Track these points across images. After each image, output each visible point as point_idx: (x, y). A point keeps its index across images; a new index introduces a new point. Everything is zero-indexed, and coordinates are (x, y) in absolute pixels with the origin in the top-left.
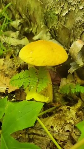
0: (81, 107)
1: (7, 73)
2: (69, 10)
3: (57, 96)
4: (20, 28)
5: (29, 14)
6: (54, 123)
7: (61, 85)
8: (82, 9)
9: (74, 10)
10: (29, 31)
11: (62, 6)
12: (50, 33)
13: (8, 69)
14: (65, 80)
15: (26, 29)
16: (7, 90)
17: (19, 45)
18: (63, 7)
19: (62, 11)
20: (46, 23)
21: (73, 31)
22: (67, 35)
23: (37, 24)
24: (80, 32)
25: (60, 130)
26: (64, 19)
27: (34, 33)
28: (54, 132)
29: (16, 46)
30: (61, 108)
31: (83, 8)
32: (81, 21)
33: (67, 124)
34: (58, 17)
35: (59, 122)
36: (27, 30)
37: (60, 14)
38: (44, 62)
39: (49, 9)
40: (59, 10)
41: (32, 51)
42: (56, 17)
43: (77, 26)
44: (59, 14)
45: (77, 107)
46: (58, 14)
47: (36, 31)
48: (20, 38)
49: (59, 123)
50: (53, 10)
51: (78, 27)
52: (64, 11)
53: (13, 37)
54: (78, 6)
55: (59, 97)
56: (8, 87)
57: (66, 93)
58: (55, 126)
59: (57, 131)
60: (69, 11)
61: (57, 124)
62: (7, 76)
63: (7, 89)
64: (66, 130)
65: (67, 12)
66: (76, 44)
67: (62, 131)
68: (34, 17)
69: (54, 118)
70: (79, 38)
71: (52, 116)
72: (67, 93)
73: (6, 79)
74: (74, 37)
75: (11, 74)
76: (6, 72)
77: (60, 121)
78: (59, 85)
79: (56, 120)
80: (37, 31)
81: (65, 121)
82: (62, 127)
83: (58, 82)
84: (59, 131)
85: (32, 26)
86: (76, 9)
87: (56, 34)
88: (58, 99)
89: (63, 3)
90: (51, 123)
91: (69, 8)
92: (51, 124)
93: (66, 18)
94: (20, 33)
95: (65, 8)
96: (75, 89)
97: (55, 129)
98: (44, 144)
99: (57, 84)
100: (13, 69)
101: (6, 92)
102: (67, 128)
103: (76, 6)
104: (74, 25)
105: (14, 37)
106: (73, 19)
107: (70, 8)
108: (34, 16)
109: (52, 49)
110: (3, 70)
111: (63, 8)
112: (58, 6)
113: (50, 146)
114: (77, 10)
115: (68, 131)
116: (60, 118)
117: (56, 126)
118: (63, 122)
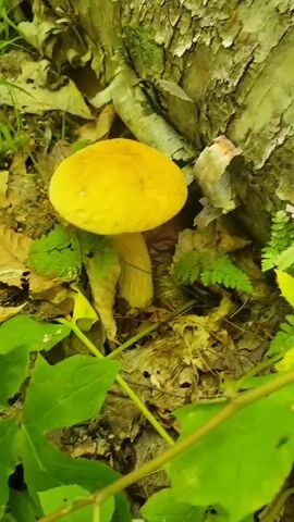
0: (227, 317)
1: (21, 218)
2: (195, 40)
3: (165, 287)
4: (50, 48)
5: (77, 13)
6: (151, 364)
7: (177, 252)
8: (230, 48)
9: (208, 43)
10: (80, 61)
11: (173, 24)
12: (144, 91)
13: (24, 207)
14: (189, 236)
15: (71, 54)
16: (27, 278)
17: (51, 111)
18: (176, 25)
19: (173, 38)
20: (130, 57)
21: (208, 106)
22: (191, 112)
23: (104, 50)
24: (225, 115)
25: (166, 381)
26: (180, 63)
27: (98, 73)
28: (151, 389)
29: (41, 113)
30: (171, 324)
31: (233, 45)
32: (227, 83)
33: (185, 366)
34: (165, 52)
35: (166, 360)
36: (73, 59)
37: (170, 46)
38: (116, 224)
39: (134, 20)
40: (165, 34)
41: (83, 190)
42: (158, 52)
43: (218, 96)
44: (166, 46)
45: (217, 318)
46: (164, 44)
47: (102, 69)
48: (52, 83)
49: (166, 365)
50: (146, 27)
51: (219, 99)
52: (181, 42)
53: (30, 81)
54: (218, 34)
55: (170, 288)
56: (27, 270)
57: (189, 279)
58: (155, 371)
59: (158, 386)
60: (194, 44)
61: (161, 366)
62: (20, 230)
63: (25, 274)
64: (181, 382)
65: (189, 46)
66: (213, 155)
67: (173, 385)
68: (93, 27)
69: (152, 353)
70: (223, 130)
71: (147, 347)
72: (193, 280)
73: (19, 241)
74: (211, 125)
75: (33, 223)
76: (18, 215)
77: (169, 359)
78: (172, 251)
79: (159, 357)
80: (105, 68)
81: (181, 360)
82: (173, 375)
83: (170, 243)
84: (162, 386)
85: (90, 47)
86: (214, 43)
87: (161, 99)
88: (168, 294)
89: (176, 14)
90: (145, 365)
91: (194, 33)
92: (145, 367)
93: (185, 63)
94: (53, 66)
95: (182, 32)
96: (212, 271)
97: (154, 380)
98: (125, 417)
99: (166, 248)
100: (36, 206)
101: (23, 285)
102: (185, 377)
103: (214, 34)
104: (208, 91)
105: (32, 78)
106: (207, 70)
107: (198, 36)
108: (92, 22)
109: (142, 181)
110: (10, 210)
111: (176, 28)
112: (163, 17)
113: (140, 422)
114: (216, 47)
115: (186, 385)
116: (168, 353)
117: (158, 372)
118: (175, 362)
